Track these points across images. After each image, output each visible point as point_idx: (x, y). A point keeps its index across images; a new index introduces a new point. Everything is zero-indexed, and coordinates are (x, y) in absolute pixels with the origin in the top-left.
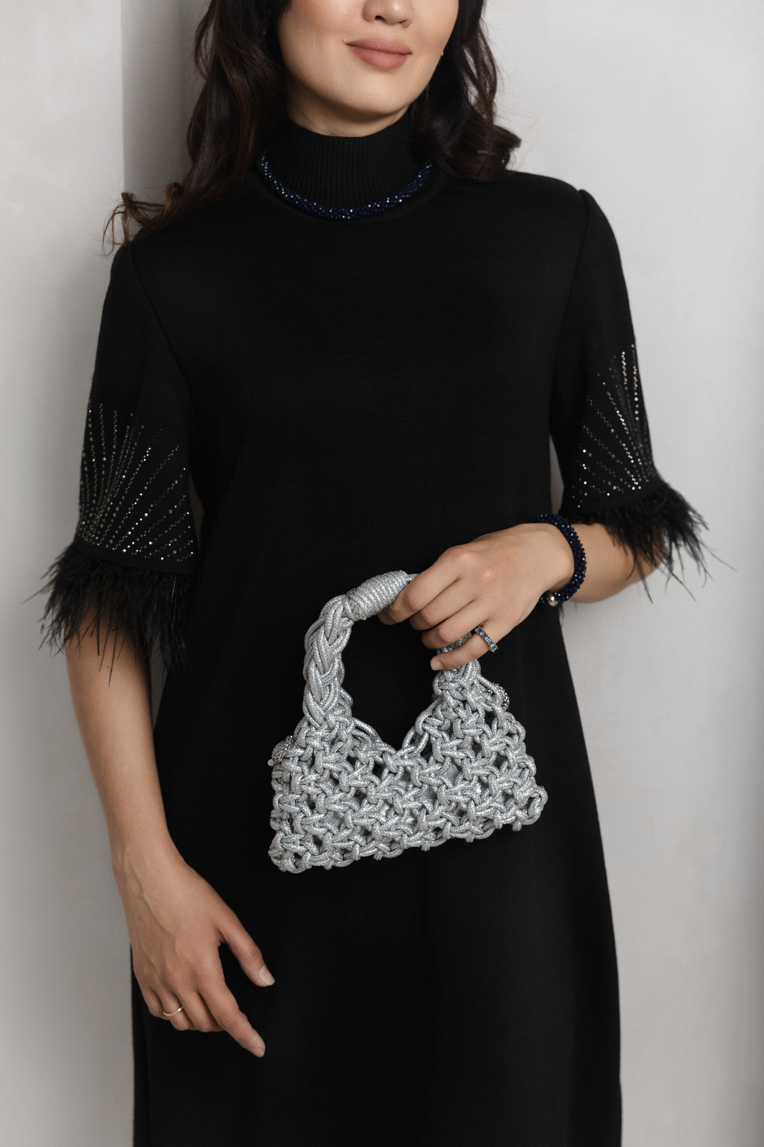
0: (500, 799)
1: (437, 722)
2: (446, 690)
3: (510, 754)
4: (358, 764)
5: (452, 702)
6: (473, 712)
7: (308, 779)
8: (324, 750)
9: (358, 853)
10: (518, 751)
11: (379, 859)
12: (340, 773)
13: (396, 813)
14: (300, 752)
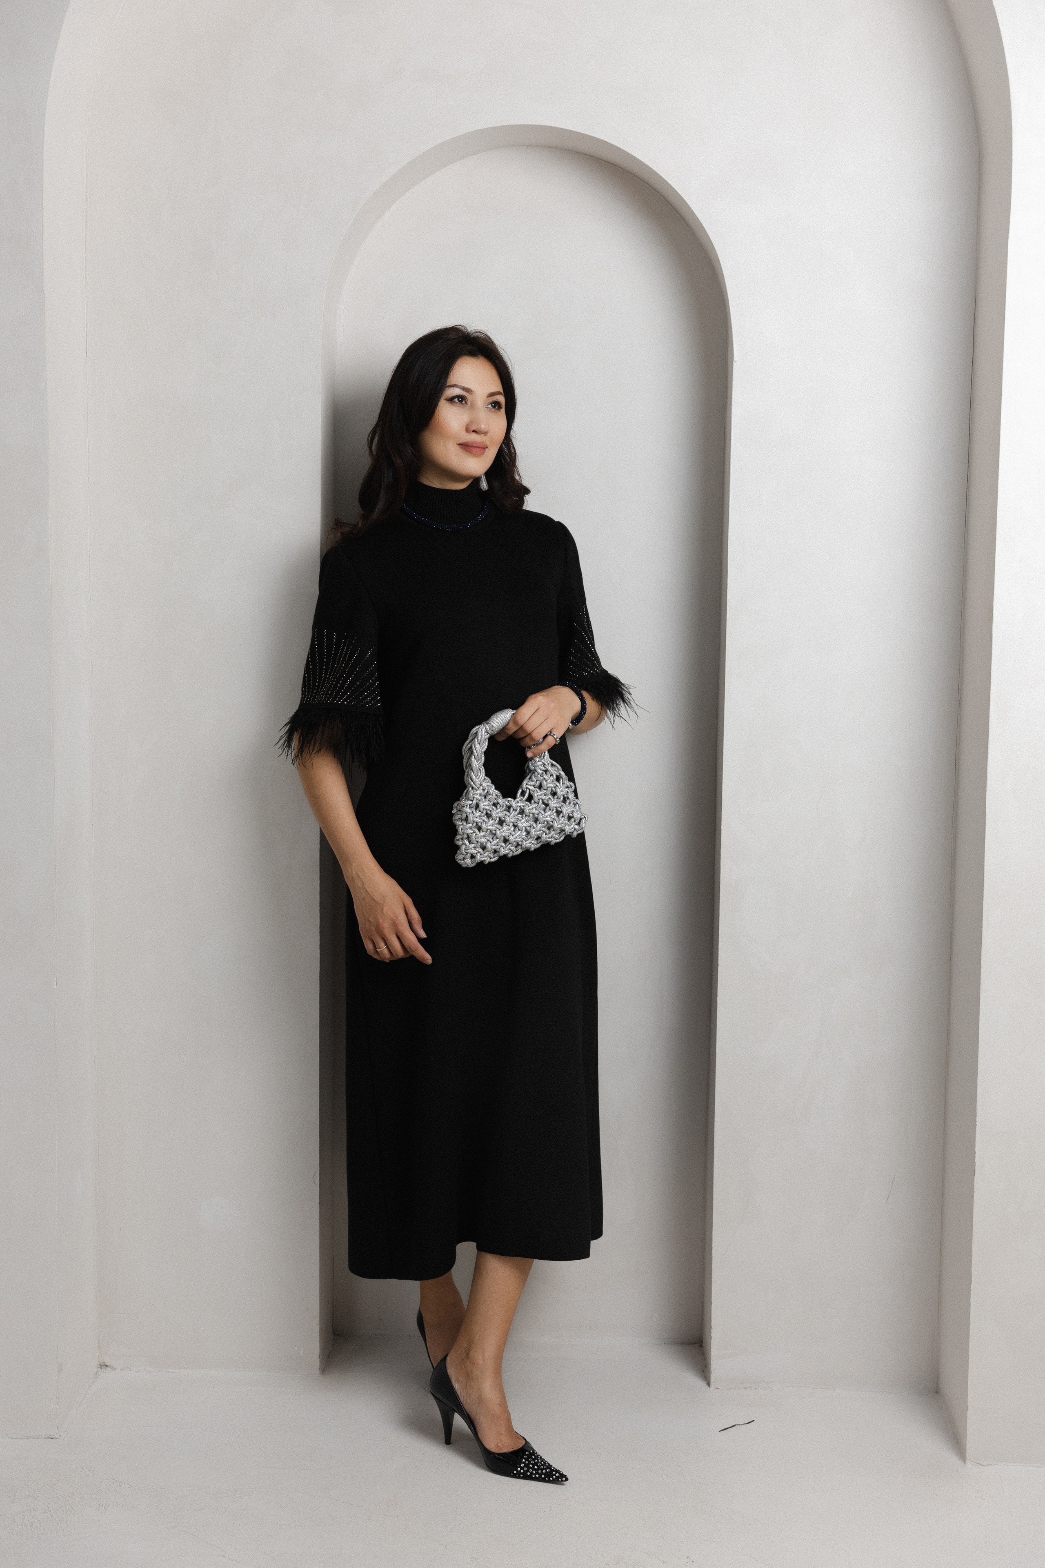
1: (533, 783)
4: (499, 807)
5: (540, 772)
6: (551, 776)
7: (475, 816)
8: (482, 800)
13: (519, 830)
14: (470, 802)
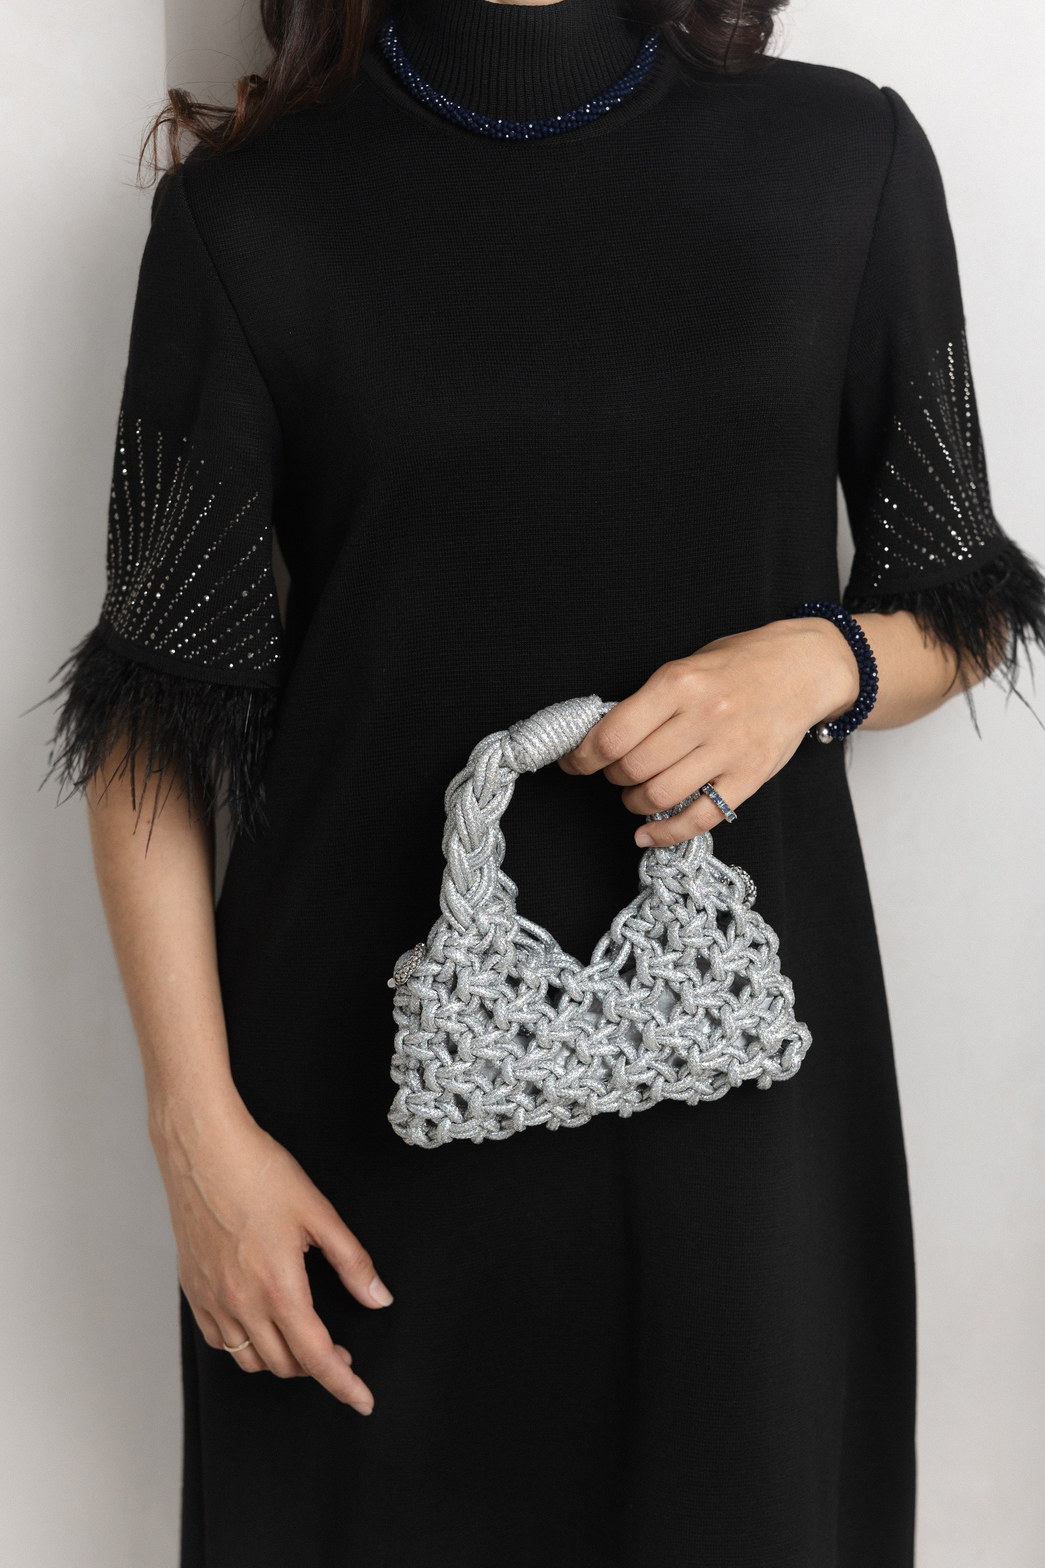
0: (740, 1042)
1: (645, 925)
2: (658, 878)
3: (755, 976)
4: (523, 988)
5: (667, 897)
6: (699, 911)
7: (447, 1010)
8: (472, 966)
9: (522, 1121)
10: (767, 970)
11: (554, 1129)
12: (495, 1001)
13: (579, 1062)
14: (435, 968)
